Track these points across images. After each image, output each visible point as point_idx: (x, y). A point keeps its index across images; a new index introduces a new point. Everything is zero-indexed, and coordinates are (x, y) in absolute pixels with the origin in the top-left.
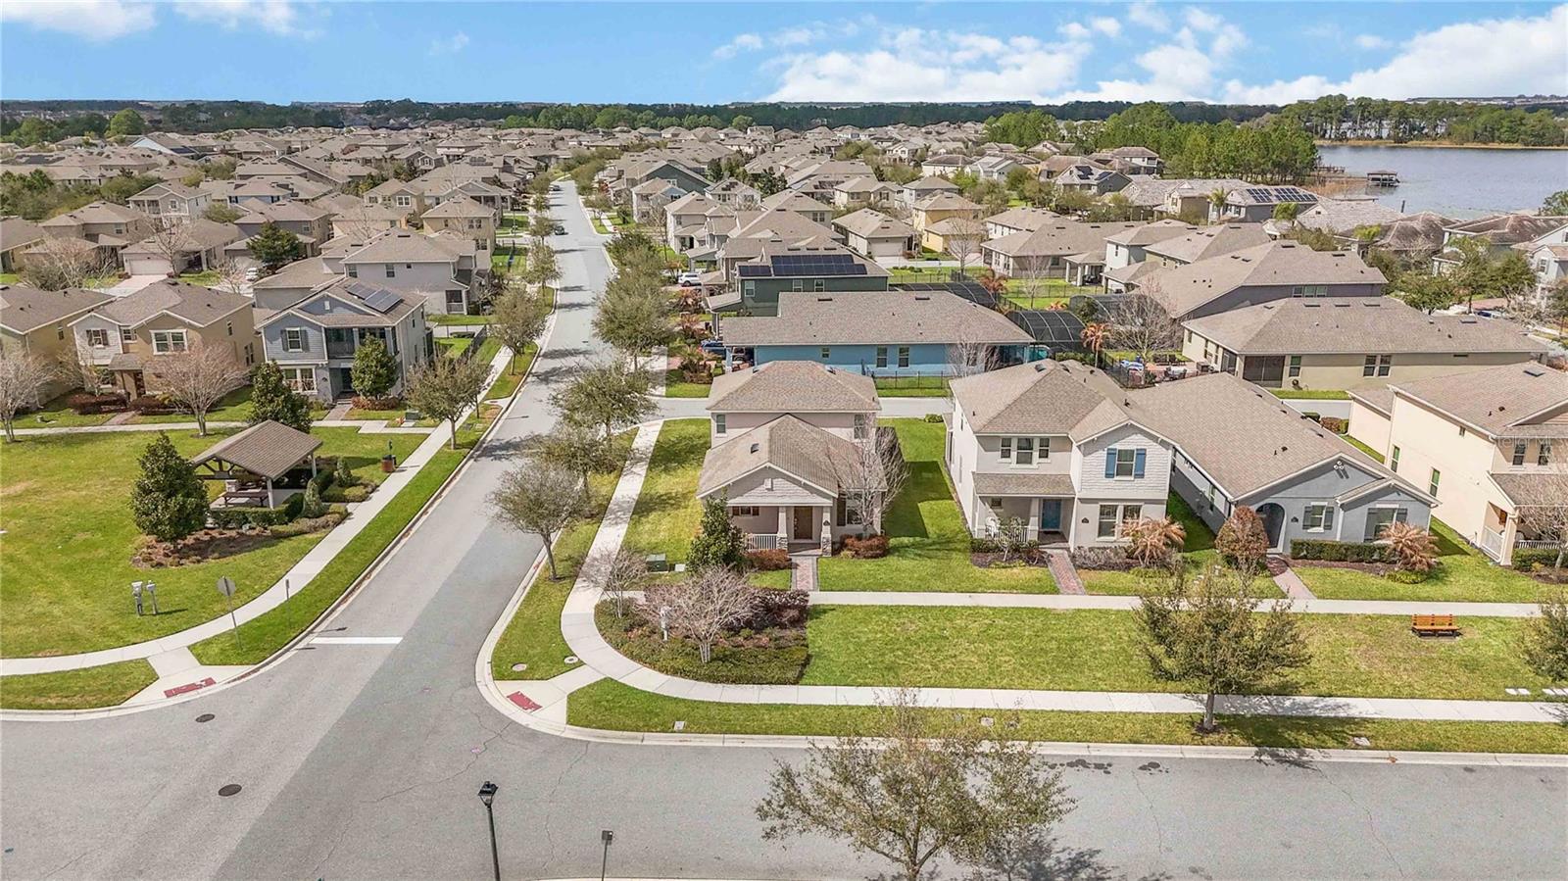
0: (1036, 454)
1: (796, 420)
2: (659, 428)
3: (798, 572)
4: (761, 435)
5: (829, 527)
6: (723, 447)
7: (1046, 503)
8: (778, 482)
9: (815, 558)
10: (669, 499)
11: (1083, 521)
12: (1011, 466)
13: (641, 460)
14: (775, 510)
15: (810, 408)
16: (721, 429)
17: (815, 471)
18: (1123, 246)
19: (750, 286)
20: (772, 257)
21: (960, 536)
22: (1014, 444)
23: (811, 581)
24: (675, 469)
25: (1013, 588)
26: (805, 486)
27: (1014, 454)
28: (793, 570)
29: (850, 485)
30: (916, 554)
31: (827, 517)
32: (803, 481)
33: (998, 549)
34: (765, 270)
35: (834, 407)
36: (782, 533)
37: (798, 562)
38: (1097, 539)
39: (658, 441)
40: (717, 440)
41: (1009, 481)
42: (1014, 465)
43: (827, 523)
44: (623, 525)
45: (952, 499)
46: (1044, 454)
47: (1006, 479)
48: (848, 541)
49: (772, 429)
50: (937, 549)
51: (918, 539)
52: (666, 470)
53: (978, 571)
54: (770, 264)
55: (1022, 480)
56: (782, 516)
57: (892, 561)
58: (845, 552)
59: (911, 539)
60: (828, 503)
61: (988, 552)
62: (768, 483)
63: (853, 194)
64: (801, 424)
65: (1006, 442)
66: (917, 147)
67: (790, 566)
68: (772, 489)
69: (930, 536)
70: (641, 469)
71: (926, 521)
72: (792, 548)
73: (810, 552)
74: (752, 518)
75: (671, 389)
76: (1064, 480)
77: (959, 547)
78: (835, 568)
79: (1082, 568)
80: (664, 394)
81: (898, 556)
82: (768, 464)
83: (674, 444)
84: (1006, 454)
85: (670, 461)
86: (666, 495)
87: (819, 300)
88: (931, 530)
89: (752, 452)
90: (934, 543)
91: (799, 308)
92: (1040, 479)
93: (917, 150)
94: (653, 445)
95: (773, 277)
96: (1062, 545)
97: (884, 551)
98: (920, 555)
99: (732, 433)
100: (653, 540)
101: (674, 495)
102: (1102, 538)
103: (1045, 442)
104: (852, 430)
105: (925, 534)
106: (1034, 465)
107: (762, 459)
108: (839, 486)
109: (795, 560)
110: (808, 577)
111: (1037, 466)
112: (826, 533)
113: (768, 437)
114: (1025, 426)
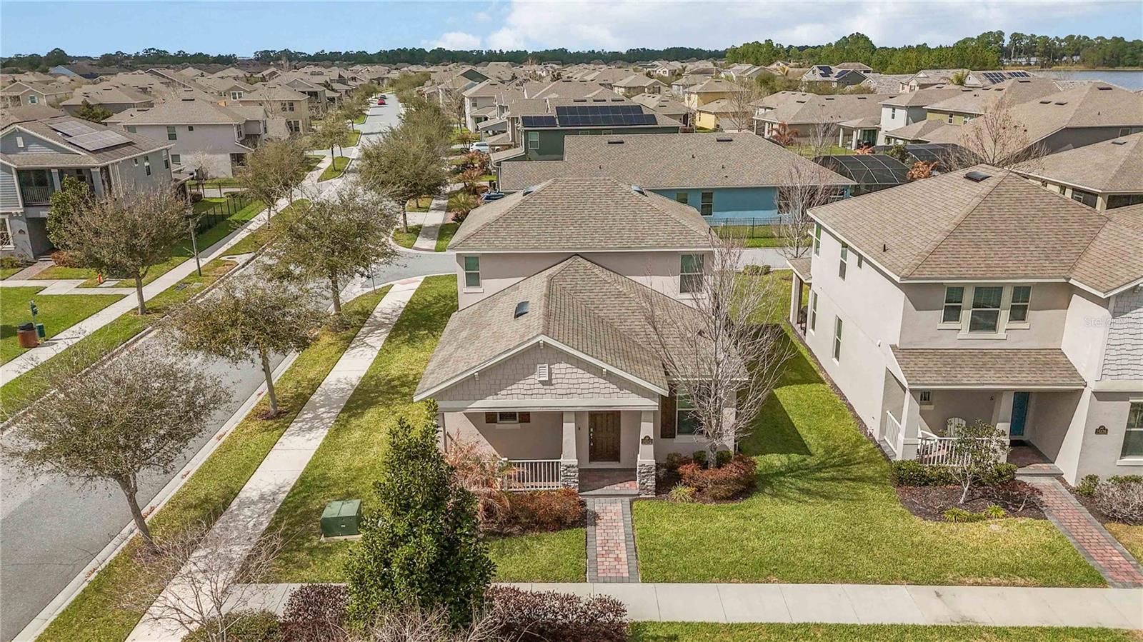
0: (1004, 315)
1: (589, 264)
2: (417, 285)
3: (598, 534)
4: (534, 289)
5: (651, 447)
6: (476, 307)
7: (1022, 399)
8: (560, 368)
9: (627, 499)
10: (403, 385)
11: (1097, 432)
12: (960, 334)
13: (381, 325)
14: (557, 418)
15: (611, 247)
16: (473, 280)
17: (625, 349)
18: (901, 108)
19: (535, 137)
20: (557, 107)
21: (862, 451)
22: (968, 297)
23: (623, 556)
24: (422, 339)
25: (1014, 571)
26: (609, 376)
27: (966, 315)
28: (589, 529)
29: (686, 371)
30: (801, 490)
31: (647, 429)
32: (607, 367)
33: (944, 479)
34: (550, 121)
35: (649, 245)
36: (569, 457)
37: (597, 509)
38: (1119, 462)
39: (410, 302)
40: (467, 297)
41: (959, 361)
42: (965, 333)
43: (647, 440)
44: (321, 431)
45: (823, 382)
46: (1018, 314)
47: (952, 358)
48: (686, 470)
49: (551, 280)
50: (833, 479)
51: (795, 457)
52: (411, 341)
53: (927, 529)
54: (555, 114)
55: (981, 358)
56: (569, 429)
57: (762, 505)
58: (681, 491)
59: (784, 458)
60: (652, 404)
61: (926, 484)
62: (542, 373)
63: (630, 88)
64: (597, 270)
65: (954, 295)
66: (676, 68)
67: (584, 519)
68: (548, 383)
69: (813, 450)
70: (377, 341)
71: (796, 421)
72: (588, 479)
73: (617, 488)
74: (518, 426)
75: (441, 243)
76: (1054, 359)
77: (870, 473)
78: (666, 524)
79: (1114, 519)
80: (434, 248)
81: (774, 496)
82: (543, 338)
83: (430, 304)
84: (952, 313)
85: (418, 328)
86: (398, 379)
87: (609, 143)
88: (810, 439)
89: (517, 316)
90: (821, 467)
91: (587, 151)
92: (1010, 357)
93: (676, 70)
94: (403, 306)
95: (559, 128)
96: (1045, 467)
97: (747, 487)
98: (808, 492)
99: (490, 286)
100: (357, 463)
101: (411, 378)
102: (1129, 460)
103: (1022, 293)
104: (678, 278)
105: (803, 448)
106: (1001, 333)
107: (531, 330)
108: (667, 374)
109: (593, 505)
110: (617, 544)
111: (1007, 333)
112: (646, 458)
113: (544, 290)
114: (988, 266)
